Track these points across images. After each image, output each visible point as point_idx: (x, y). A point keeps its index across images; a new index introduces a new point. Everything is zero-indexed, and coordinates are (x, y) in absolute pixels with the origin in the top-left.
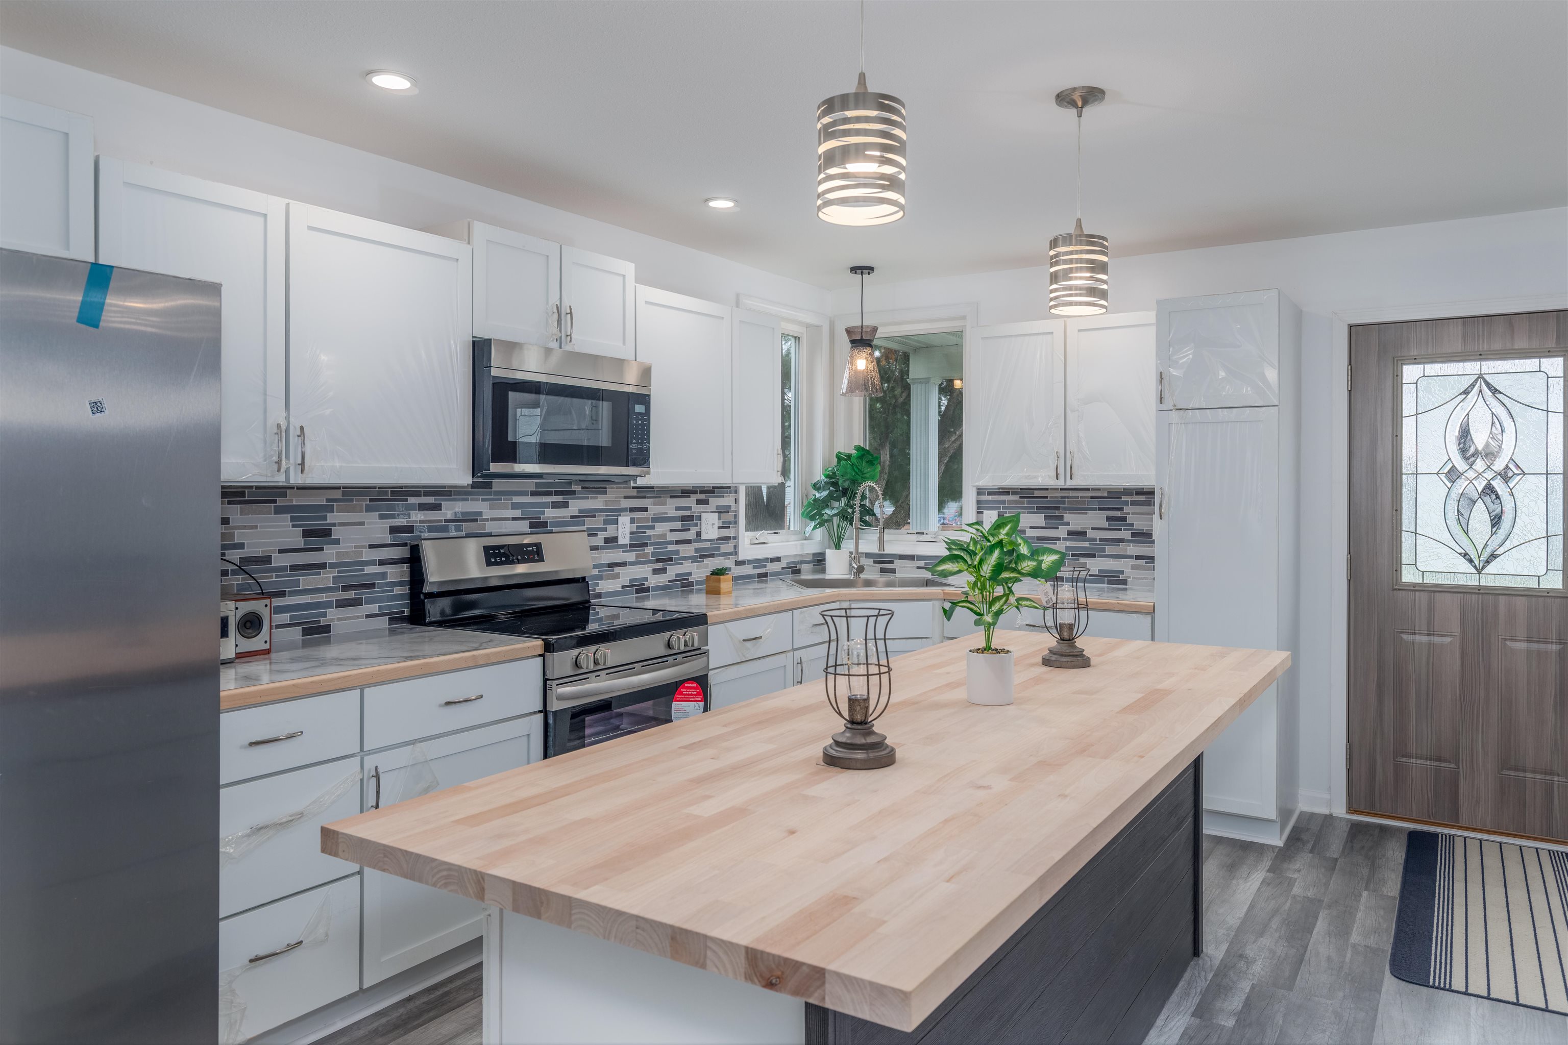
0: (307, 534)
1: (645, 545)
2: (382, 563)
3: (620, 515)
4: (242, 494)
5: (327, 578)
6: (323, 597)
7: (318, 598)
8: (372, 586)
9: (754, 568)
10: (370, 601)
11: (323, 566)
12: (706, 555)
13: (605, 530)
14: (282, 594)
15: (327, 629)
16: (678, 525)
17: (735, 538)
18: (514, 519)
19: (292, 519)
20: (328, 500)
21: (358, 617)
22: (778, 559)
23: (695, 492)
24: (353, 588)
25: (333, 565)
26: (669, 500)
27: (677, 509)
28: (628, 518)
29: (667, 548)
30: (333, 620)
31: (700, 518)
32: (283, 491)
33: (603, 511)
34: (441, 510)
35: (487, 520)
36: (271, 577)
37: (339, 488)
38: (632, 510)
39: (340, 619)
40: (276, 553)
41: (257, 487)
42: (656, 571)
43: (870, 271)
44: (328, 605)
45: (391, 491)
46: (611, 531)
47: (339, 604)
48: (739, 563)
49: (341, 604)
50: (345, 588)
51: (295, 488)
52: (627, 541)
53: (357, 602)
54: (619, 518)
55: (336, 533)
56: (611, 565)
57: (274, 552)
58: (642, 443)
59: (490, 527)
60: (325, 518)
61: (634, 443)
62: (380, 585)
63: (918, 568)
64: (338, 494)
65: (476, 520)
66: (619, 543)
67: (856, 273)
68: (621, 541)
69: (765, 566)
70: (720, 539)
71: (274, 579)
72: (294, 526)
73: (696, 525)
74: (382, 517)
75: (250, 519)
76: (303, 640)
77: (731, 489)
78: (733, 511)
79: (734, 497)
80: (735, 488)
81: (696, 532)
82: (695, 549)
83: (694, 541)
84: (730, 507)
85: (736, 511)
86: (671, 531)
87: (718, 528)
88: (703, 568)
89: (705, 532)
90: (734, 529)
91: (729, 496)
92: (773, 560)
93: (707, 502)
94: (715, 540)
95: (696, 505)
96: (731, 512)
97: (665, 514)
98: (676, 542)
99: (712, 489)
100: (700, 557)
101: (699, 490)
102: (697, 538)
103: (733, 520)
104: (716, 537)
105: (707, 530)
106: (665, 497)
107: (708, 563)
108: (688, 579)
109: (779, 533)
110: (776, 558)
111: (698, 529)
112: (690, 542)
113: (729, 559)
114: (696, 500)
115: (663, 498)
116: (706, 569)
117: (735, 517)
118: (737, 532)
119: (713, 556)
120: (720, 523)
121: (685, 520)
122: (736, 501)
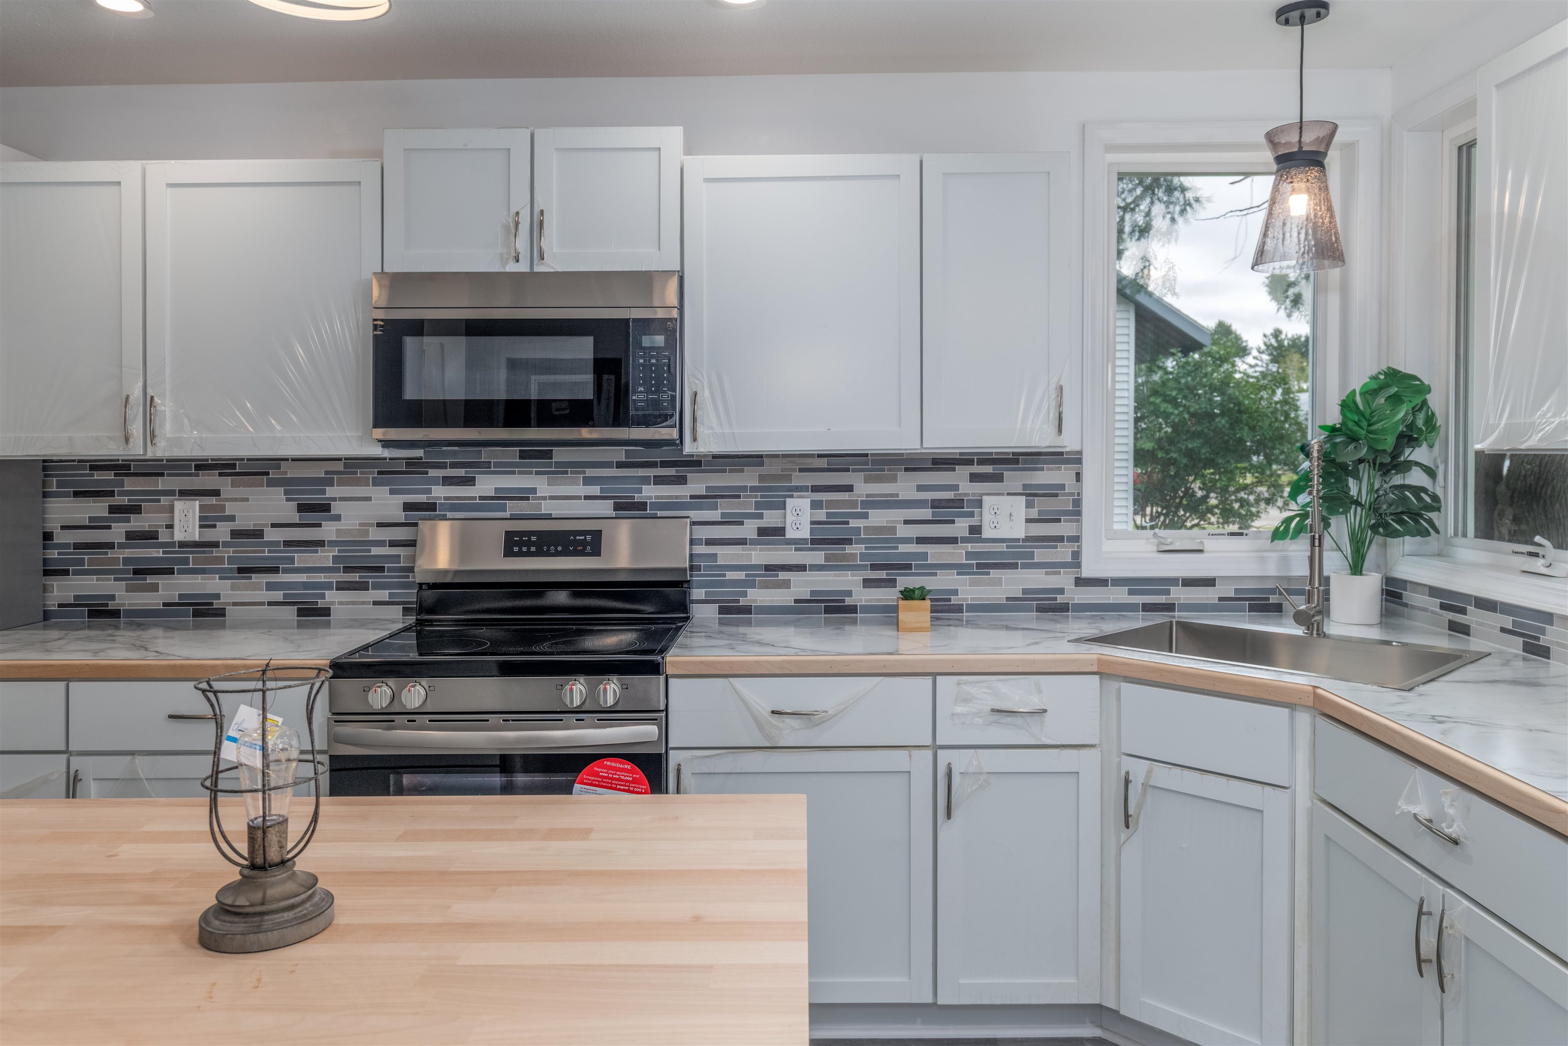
0: (303, 508)
1: (849, 541)
2: (393, 544)
3: (792, 496)
4: (233, 466)
5: (326, 556)
6: (321, 578)
7: (315, 578)
8: (381, 569)
9: (1131, 592)
10: (377, 586)
11: (321, 543)
12: (994, 564)
13: (760, 516)
14: (275, 570)
15: (326, 612)
16: (926, 513)
17: (1076, 539)
18: (587, 498)
19: (286, 493)
20: (327, 473)
21: (363, 603)
22: (1210, 582)
23: (969, 462)
24: (359, 570)
25: (332, 543)
26: (901, 475)
27: (920, 488)
28: (807, 502)
29: (897, 548)
30: (333, 603)
31: (979, 504)
32: (277, 462)
33: (753, 489)
34: (475, 485)
35: (544, 498)
36: (264, 552)
37: (340, 459)
38: (816, 489)
39: (341, 603)
40: (268, 527)
41: (248, 460)
42: (868, 583)
43: (1323, 11)
44: (328, 586)
45: (406, 462)
46: (771, 518)
47: (341, 586)
48: (1081, 582)
49: (342, 586)
50: (347, 569)
51: (290, 459)
52: (805, 533)
53: (362, 586)
54: (788, 500)
55: (336, 508)
56: (769, 568)
57: (266, 525)
58: (656, 392)
59: (546, 508)
60: (324, 492)
61: (641, 392)
62: (391, 570)
63: (1503, 630)
64: (340, 466)
65: (528, 499)
66: (787, 537)
67: (1287, 22)
68: (790, 534)
69: (1168, 592)
70: (1028, 539)
71: (266, 554)
72: (287, 500)
73: (972, 515)
74: (392, 492)
75: (241, 492)
76: (298, 620)
77: (1065, 456)
78: (1069, 493)
79: (1074, 470)
80: (1075, 455)
81: (969, 526)
82: (967, 553)
83: (965, 540)
84: (1062, 487)
85: (1078, 494)
86: (906, 522)
87: (1028, 521)
88: (988, 585)
89: (993, 526)
90: (1074, 524)
91: (1059, 469)
92: (1189, 582)
93: (998, 478)
94: (1017, 540)
95: (970, 482)
96: (1064, 495)
97: (892, 495)
98: (920, 540)
99: (1011, 457)
100: (979, 566)
101: (977, 459)
102: (968, 535)
103: (1071, 508)
104: (1022, 535)
105: (995, 524)
106: (893, 470)
107: (999, 578)
108: (949, 600)
109: (1245, 534)
110: (1200, 579)
111: (974, 521)
112: (953, 541)
113: (1059, 573)
114: (970, 474)
115: (887, 471)
116: (994, 586)
117: (1077, 503)
118: (1080, 528)
119: (1014, 566)
120: (1034, 513)
121: (941, 505)
122: (1078, 477)
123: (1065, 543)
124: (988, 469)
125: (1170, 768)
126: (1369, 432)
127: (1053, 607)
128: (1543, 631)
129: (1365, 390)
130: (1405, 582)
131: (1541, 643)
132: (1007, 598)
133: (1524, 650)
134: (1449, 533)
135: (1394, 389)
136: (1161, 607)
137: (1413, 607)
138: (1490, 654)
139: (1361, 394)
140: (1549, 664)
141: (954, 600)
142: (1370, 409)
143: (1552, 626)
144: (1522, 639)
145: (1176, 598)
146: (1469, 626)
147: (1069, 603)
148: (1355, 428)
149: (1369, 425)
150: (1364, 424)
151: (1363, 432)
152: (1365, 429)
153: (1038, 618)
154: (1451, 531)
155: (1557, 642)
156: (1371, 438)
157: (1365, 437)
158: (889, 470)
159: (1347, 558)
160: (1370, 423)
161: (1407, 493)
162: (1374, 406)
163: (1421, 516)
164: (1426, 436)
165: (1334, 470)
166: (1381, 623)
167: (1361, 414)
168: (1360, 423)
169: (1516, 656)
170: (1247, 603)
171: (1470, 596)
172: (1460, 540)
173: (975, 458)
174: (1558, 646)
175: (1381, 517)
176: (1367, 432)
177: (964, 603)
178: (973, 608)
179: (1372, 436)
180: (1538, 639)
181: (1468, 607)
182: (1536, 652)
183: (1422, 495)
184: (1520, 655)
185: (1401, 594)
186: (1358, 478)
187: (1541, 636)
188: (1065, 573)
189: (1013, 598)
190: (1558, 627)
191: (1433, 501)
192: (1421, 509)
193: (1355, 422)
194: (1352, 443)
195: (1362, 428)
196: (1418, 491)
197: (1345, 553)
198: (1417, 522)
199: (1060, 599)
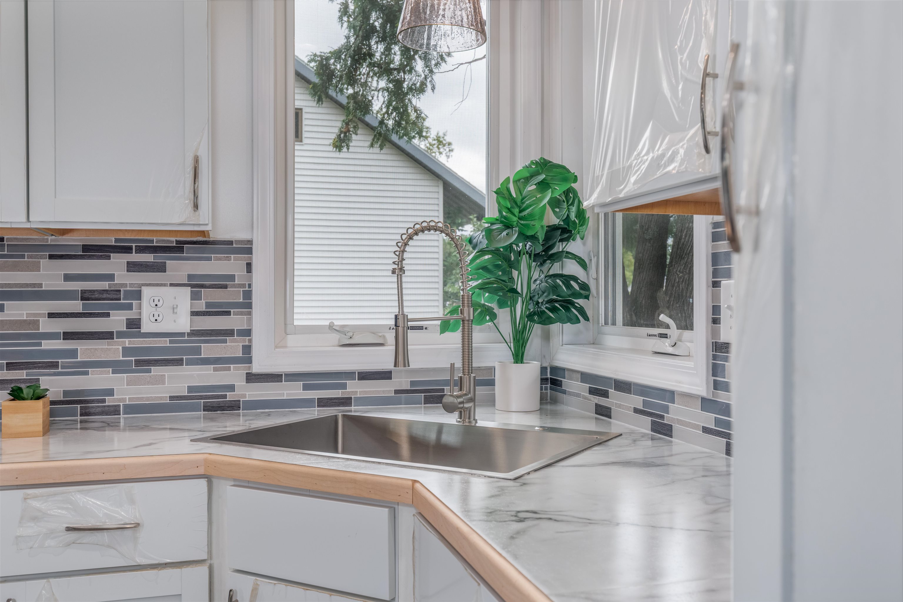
9: (306, 387)
12: (157, 360)
16: (77, 306)
17: (248, 333)
22: (385, 375)
23: (127, 250)
26: (44, 262)
27: (68, 278)
29: (40, 344)
31: (138, 295)
48: (251, 378)
63: (635, 410)
69: (344, 386)
70: (193, 333)
73: (129, 307)
77: (234, 246)
78: (239, 284)
79: (245, 261)
80: (246, 245)
81: (127, 319)
82: (124, 349)
83: (121, 335)
84: (232, 278)
85: (250, 286)
86: (51, 315)
87: (194, 314)
88: (148, 383)
89: (153, 319)
90: (245, 317)
91: (229, 259)
92: (364, 376)
93: (161, 268)
94: (182, 334)
95: (128, 271)
96: (234, 286)
97: (34, 285)
98: (68, 336)
99: (175, 245)
100: (138, 363)
101: (136, 246)
102: (125, 329)
103: (241, 300)
104: (187, 329)
105: (156, 317)
106: (36, 257)
107: (162, 375)
108: (104, 401)
109: (424, 328)
110: (376, 372)
111: (131, 314)
112: (108, 336)
113: (229, 369)
114: (128, 262)
115: (28, 258)
116: (155, 384)
117: (248, 295)
118: (250, 321)
119: (179, 362)
120: (201, 306)
121: (93, 297)
122: (249, 266)
123: (235, 337)
124: (148, 258)
125: (275, 584)
126: (520, 218)
127: (223, 405)
128: (666, 409)
129: (517, 178)
130: (564, 369)
131: (665, 422)
132: (170, 397)
133: (653, 430)
134: (600, 323)
135: (542, 177)
136: (337, 401)
137: (570, 394)
138: (621, 435)
139: (514, 182)
140: (671, 442)
141: (110, 401)
142: (522, 195)
143: (674, 403)
144: (650, 418)
145: (352, 392)
146: (610, 409)
147: (239, 401)
148: (509, 215)
149: (520, 212)
150: (516, 211)
151: (515, 219)
152: (517, 216)
153: (205, 418)
154: (602, 320)
155: (677, 419)
156: (522, 224)
157: (517, 224)
158: (30, 257)
159: (510, 348)
160: (521, 209)
161: (558, 281)
162: (524, 193)
163: (572, 304)
164: (579, 229)
165: (500, 263)
166: (540, 409)
167: (514, 201)
168: (513, 210)
169: (644, 435)
170: (423, 395)
171: (610, 379)
172: (609, 328)
173: (134, 245)
174: (678, 424)
175: (538, 306)
176: (519, 218)
177: (121, 404)
178: (131, 409)
179: (522, 222)
180: (662, 417)
181: (610, 390)
182: (662, 431)
183: (572, 283)
184: (648, 434)
185: (561, 381)
186: (518, 269)
187: (665, 415)
188: (235, 369)
189: (177, 397)
190: (678, 404)
191: (581, 288)
192: (569, 296)
193: (508, 209)
194: (506, 230)
195: (515, 216)
196: (567, 279)
197: (509, 344)
198: (567, 309)
199: (230, 396)
